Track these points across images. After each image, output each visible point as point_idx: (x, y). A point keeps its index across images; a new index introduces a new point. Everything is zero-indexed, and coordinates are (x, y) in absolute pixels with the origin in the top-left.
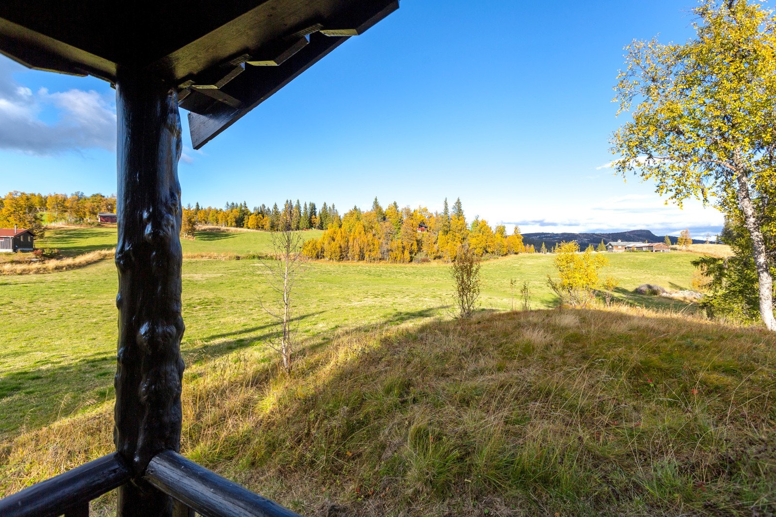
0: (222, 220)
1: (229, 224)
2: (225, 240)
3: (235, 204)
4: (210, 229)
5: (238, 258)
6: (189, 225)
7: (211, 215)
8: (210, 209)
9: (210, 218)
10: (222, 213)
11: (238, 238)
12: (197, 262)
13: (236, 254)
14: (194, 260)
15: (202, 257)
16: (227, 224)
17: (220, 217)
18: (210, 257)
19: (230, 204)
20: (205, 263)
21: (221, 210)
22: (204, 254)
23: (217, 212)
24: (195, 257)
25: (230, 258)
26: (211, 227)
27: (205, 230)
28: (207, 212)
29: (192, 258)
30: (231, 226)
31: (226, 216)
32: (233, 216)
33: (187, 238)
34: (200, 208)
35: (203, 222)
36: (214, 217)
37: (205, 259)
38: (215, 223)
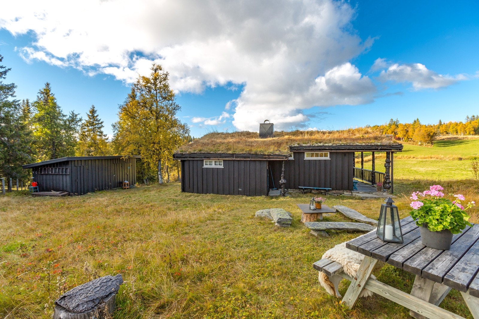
0: (461, 130)
1: (468, 133)
2: (457, 146)
3: (476, 117)
4: (448, 138)
5: (460, 159)
6: (428, 138)
7: (451, 127)
8: (451, 123)
9: (450, 130)
10: (461, 125)
11: (470, 145)
12: (426, 161)
13: (460, 156)
14: (425, 160)
15: (431, 158)
16: (465, 132)
17: (459, 128)
18: (437, 158)
19: (470, 117)
20: (432, 162)
21: (460, 123)
22: (433, 156)
23: (457, 124)
24: (426, 158)
25: (454, 159)
26: (450, 136)
27: (444, 139)
28: (448, 126)
29: (424, 158)
30: (469, 134)
31: (464, 127)
32: (472, 126)
33: (427, 146)
34: (443, 123)
35: (445, 133)
36: (454, 129)
37: (433, 159)
38: (455, 133)
